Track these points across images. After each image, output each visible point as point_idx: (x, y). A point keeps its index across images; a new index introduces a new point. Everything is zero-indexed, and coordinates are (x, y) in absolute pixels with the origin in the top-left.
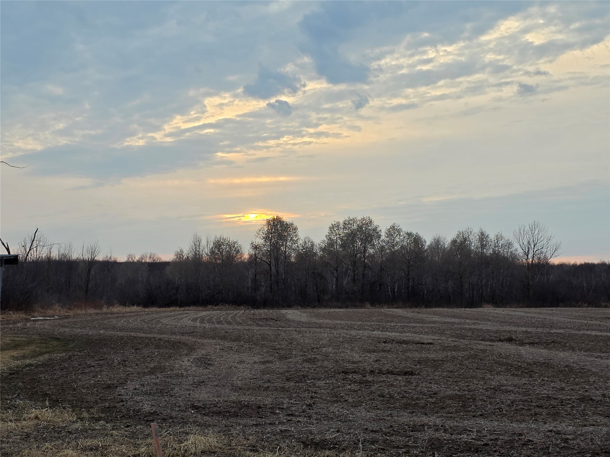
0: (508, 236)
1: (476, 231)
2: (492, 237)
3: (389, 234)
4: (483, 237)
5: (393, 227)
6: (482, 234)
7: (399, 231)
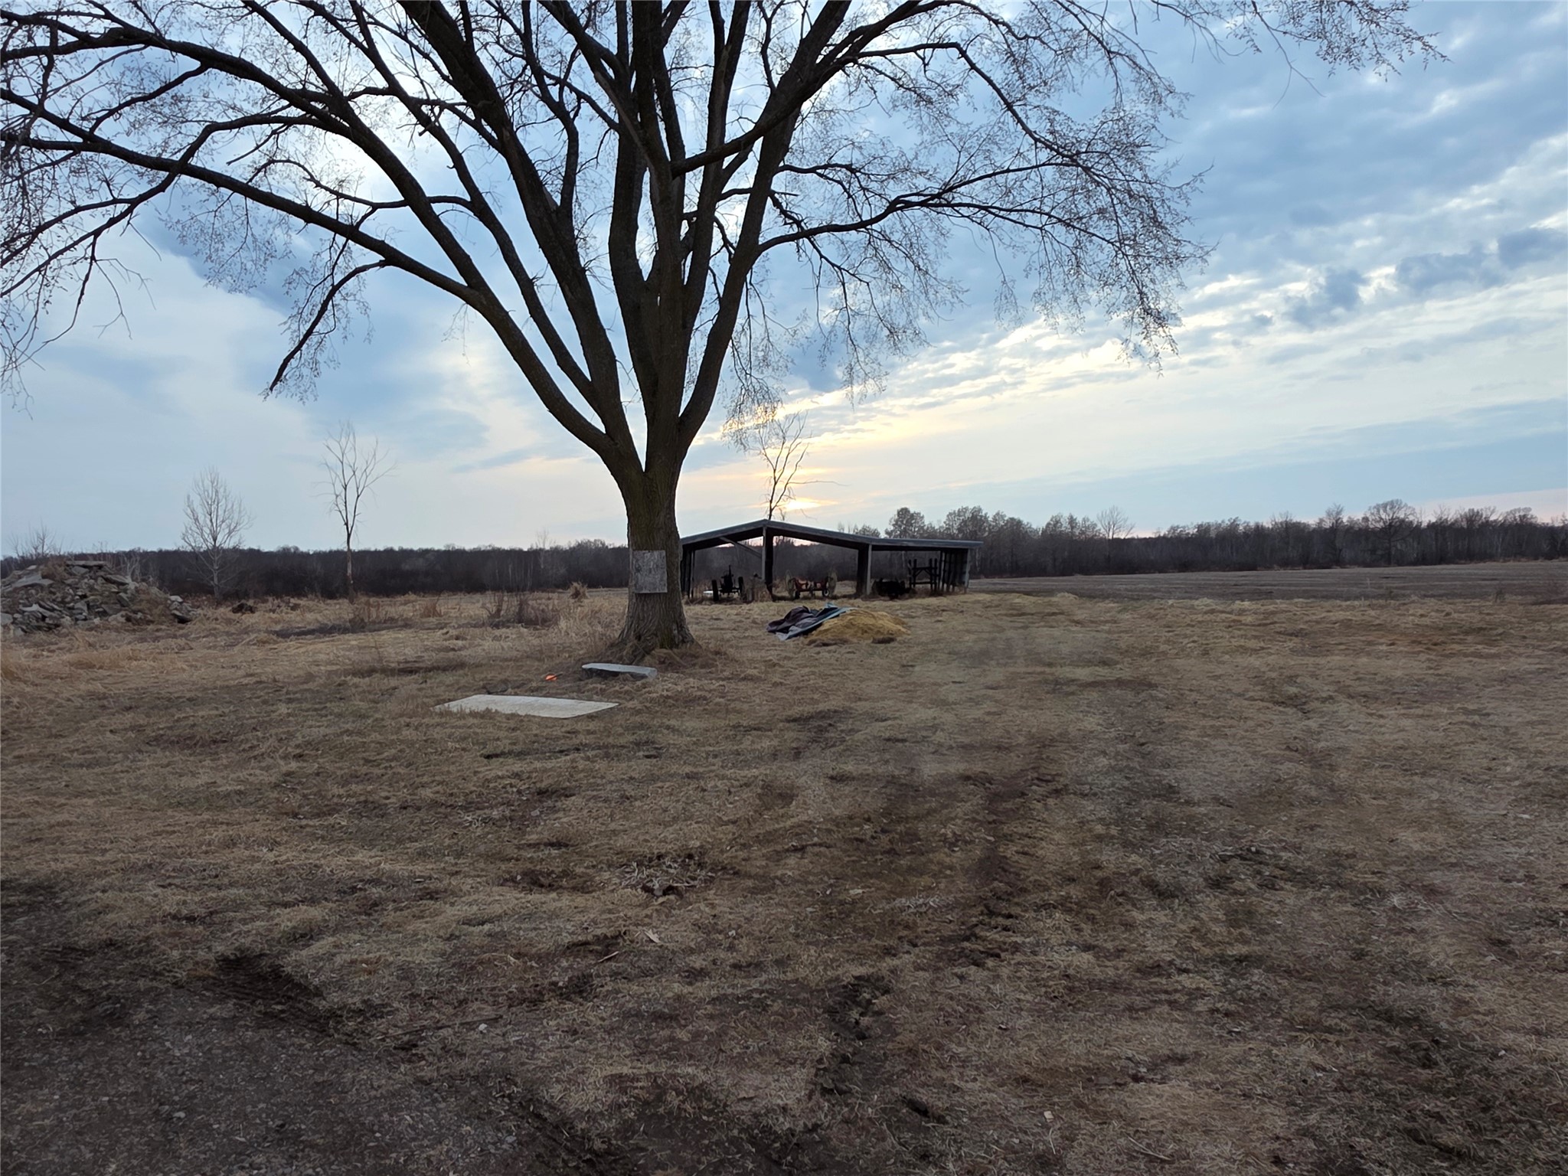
0: (1093, 518)
1: (1066, 515)
2: (1079, 520)
3: (995, 519)
4: (1072, 521)
5: (998, 514)
6: (1072, 517)
7: (1003, 517)
